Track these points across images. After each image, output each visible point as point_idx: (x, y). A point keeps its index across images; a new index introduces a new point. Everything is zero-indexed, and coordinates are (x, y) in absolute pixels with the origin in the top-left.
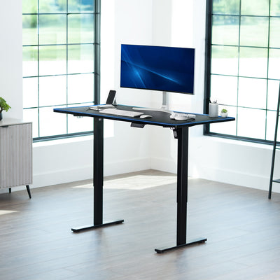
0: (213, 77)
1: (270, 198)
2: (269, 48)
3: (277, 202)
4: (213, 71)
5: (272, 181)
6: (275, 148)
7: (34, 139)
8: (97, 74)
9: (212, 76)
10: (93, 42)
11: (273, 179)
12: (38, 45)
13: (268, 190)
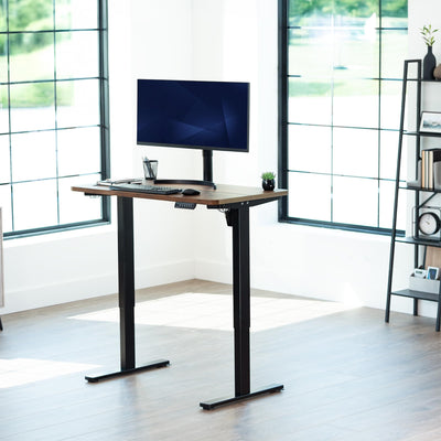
0: (291, 128)
1: (387, 321)
2: (380, 79)
3: (399, 327)
4: (291, 119)
5: (390, 293)
6: (393, 241)
7: (5, 235)
8: (104, 127)
9: (289, 126)
10: (98, 75)
11: (392, 291)
12: (9, 83)
13: (385, 308)
